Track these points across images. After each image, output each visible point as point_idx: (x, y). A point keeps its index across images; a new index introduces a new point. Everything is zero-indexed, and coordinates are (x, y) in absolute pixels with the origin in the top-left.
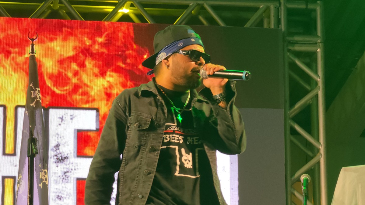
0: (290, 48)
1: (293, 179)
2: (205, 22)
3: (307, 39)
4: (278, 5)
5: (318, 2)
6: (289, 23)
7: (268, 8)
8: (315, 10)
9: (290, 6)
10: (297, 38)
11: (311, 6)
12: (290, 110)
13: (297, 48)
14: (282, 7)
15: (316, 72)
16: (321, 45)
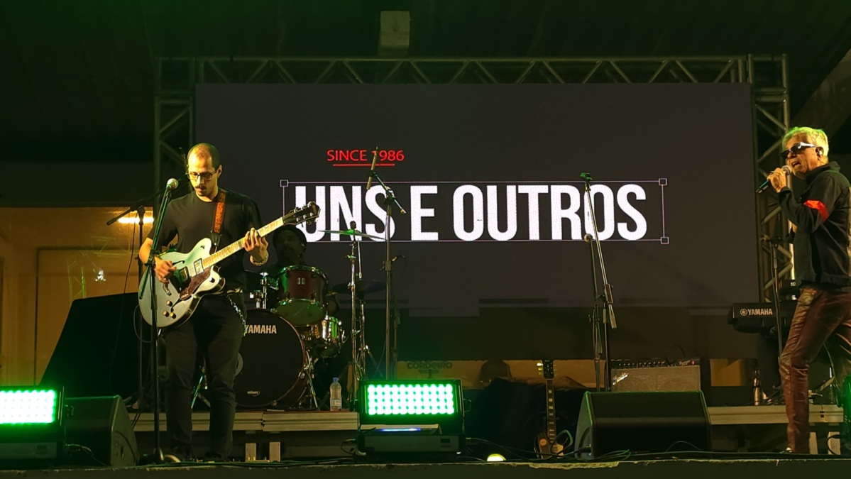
0: (758, 99)
1: (763, 223)
2: (675, 76)
3: (773, 90)
4: (745, 58)
5: (784, 55)
6: (756, 73)
7: (736, 62)
8: (780, 62)
9: (756, 59)
10: (764, 90)
11: (776, 59)
12: (759, 159)
13: (765, 99)
14: (750, 61)
15: (782, 122)
16: (786, 96)
